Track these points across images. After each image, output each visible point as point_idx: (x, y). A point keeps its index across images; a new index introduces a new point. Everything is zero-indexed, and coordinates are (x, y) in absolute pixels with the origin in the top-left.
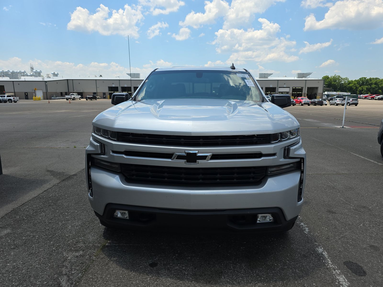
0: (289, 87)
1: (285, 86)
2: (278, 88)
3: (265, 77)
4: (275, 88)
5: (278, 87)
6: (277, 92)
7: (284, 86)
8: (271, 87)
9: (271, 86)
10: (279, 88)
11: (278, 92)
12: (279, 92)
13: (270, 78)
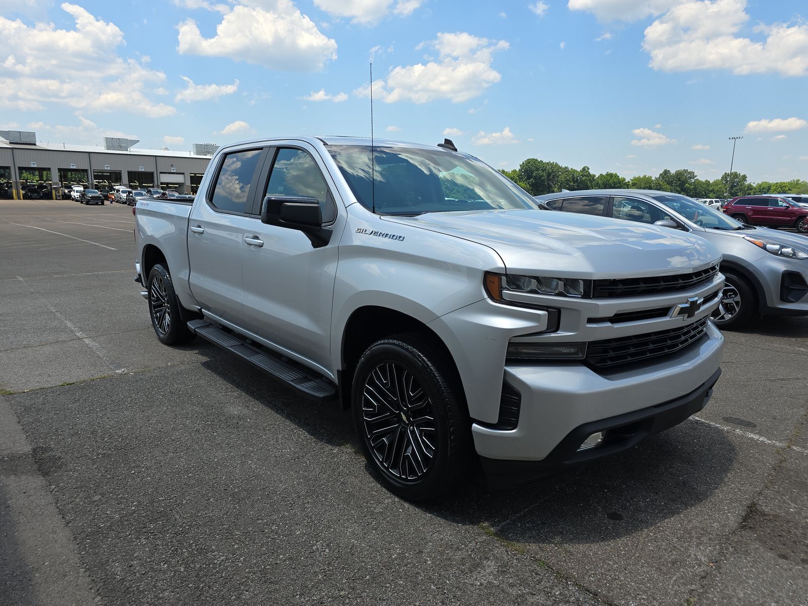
0: (183, 174)
1: (175, 171)
2: (158, 173)
3: (120, 148)
4: (152, 174)
5: (159, 171)
6: (156, 184)
7: (172, 171)
8: (140, 170)
9: (142, 169)
10: (161, 174)
11: (159, 184)
12: (162, 183)
13: (133, 150)
